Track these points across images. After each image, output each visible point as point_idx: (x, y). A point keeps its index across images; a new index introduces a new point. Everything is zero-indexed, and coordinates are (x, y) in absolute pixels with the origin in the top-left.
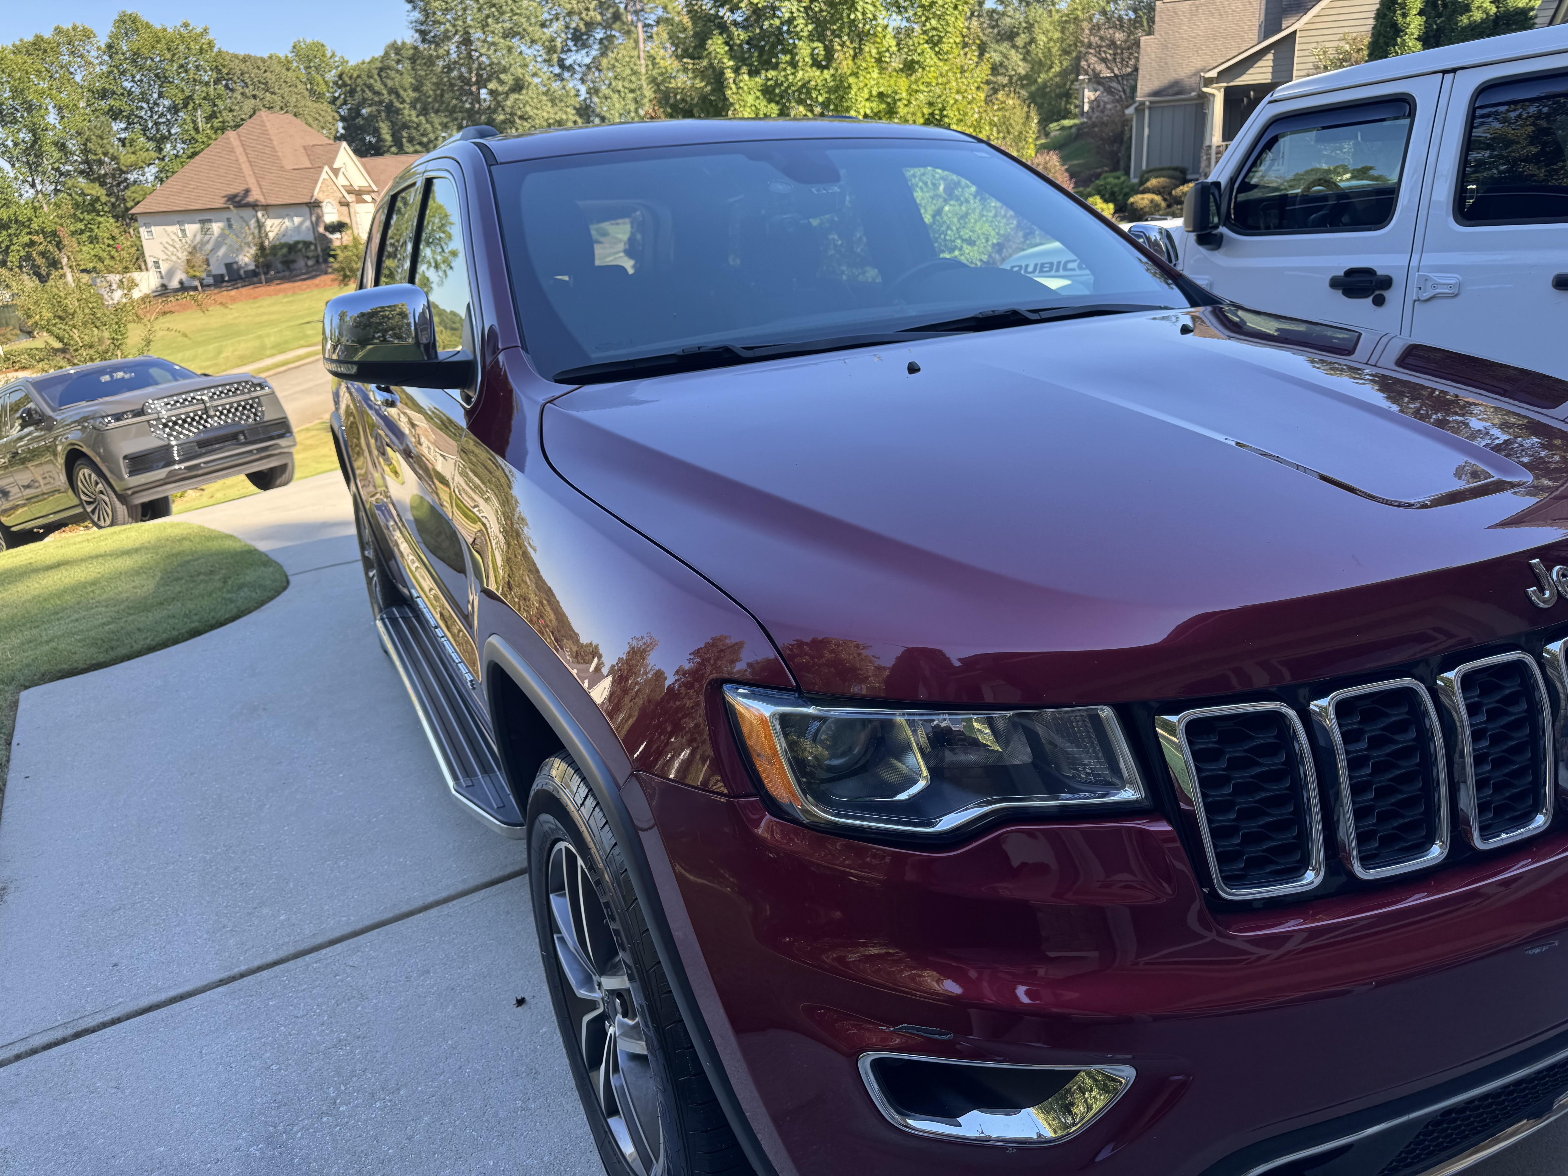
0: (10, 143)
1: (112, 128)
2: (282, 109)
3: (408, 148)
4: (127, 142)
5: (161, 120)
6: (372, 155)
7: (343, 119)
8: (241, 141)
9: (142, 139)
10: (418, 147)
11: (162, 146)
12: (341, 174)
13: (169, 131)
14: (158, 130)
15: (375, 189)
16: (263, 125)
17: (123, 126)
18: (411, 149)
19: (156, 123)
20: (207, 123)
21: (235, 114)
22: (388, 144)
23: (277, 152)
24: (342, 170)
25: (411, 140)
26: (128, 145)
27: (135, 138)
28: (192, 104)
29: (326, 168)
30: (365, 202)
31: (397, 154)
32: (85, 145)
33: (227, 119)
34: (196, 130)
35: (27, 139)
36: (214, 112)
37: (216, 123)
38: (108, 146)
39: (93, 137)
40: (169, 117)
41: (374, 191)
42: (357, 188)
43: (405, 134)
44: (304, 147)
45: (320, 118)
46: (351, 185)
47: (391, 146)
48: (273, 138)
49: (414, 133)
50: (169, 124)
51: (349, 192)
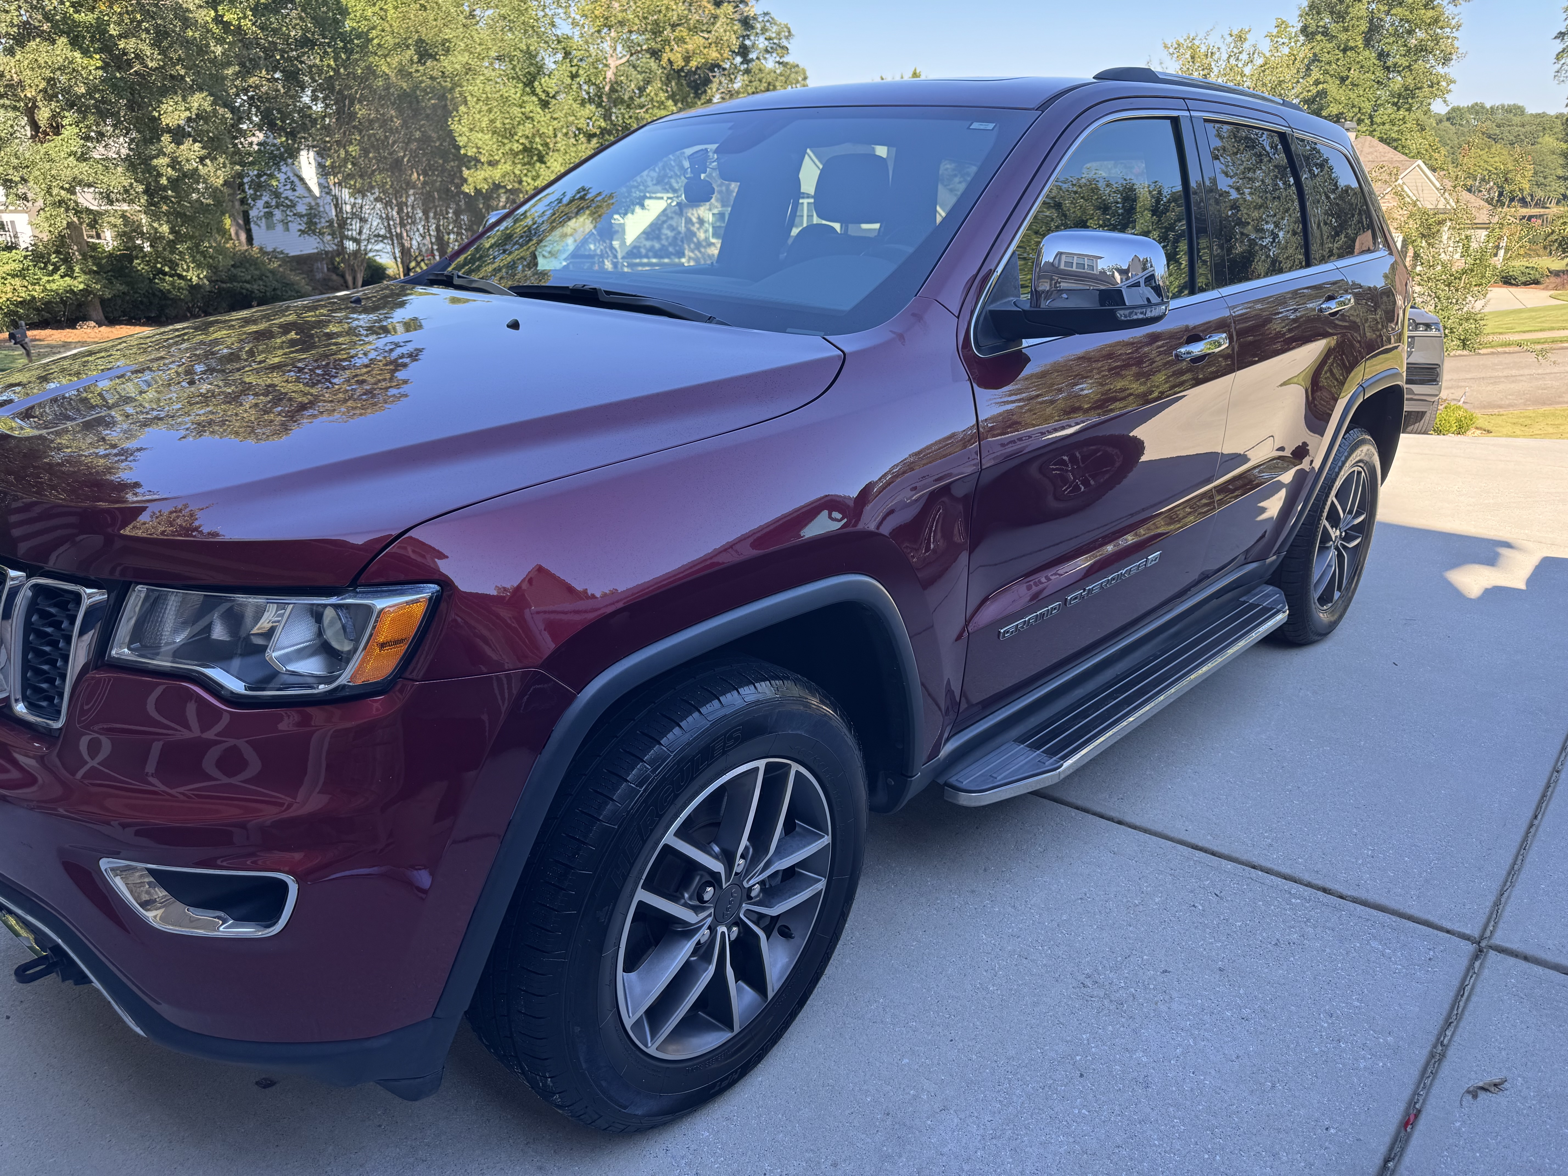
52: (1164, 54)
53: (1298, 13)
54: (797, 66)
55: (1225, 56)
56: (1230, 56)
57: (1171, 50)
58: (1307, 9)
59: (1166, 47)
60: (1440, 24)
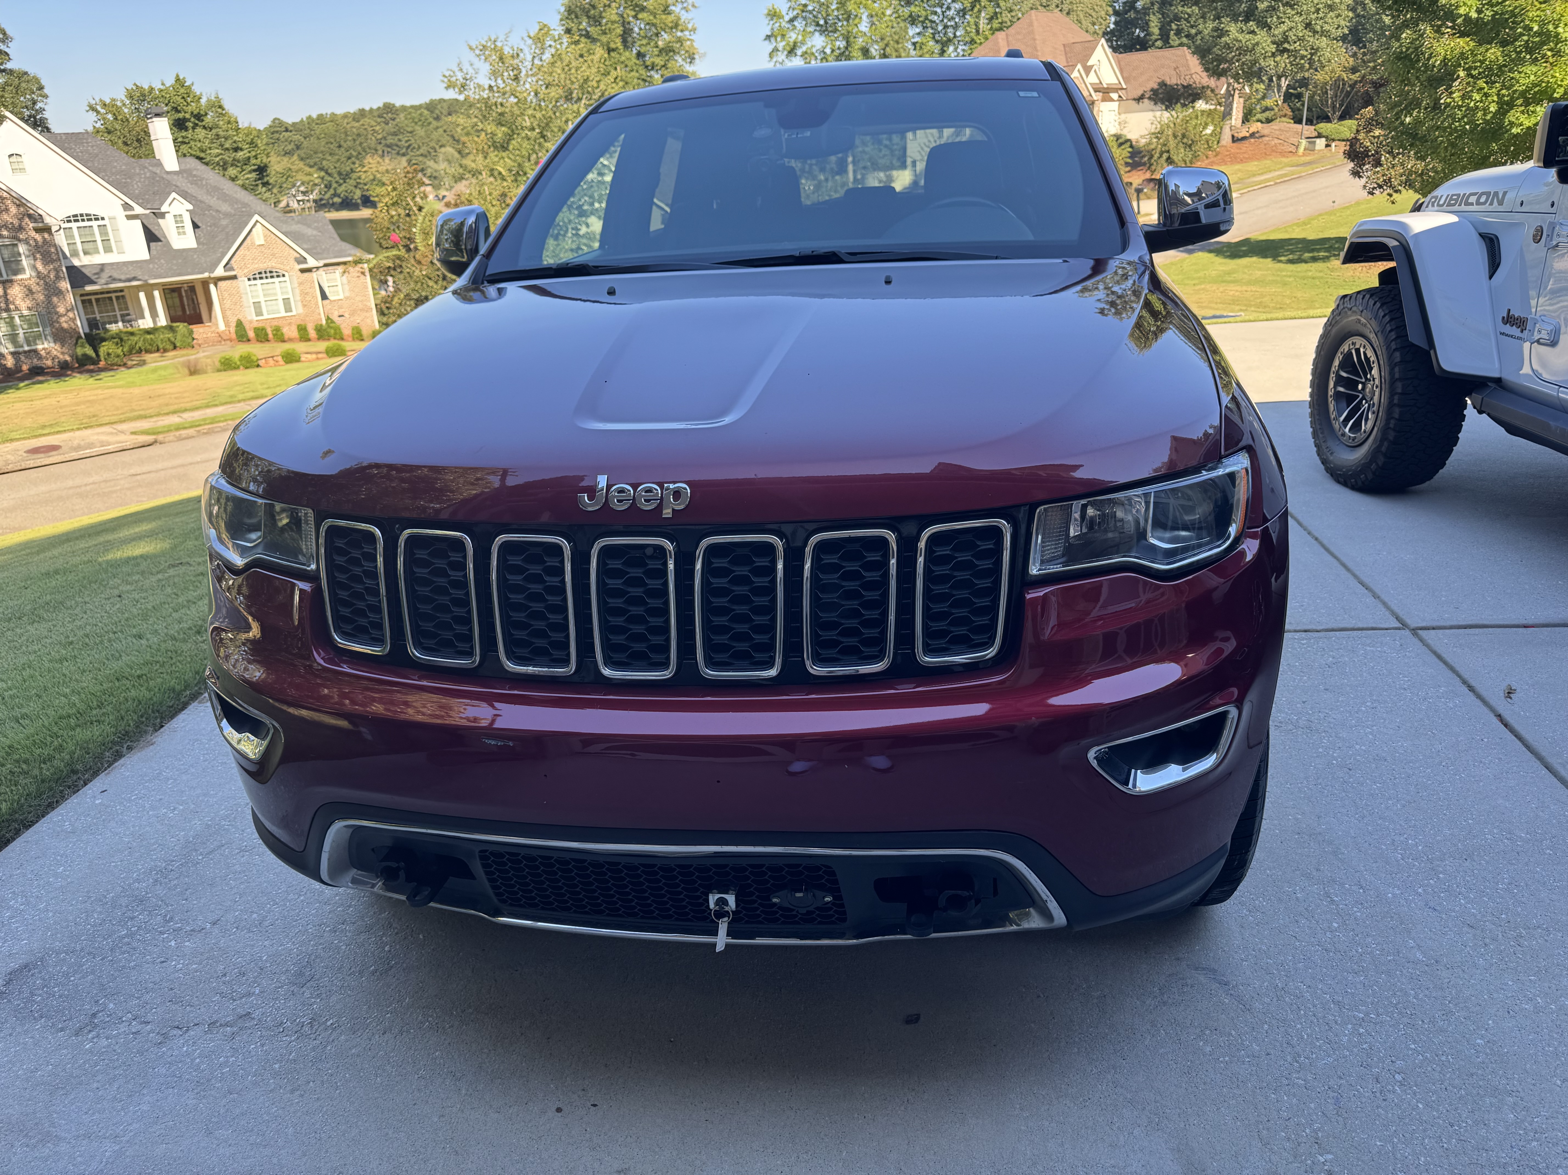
0: (828, 51)
1: (907, 33)
2: (1057, 6)
3: (1174, 40)
4: (918, 45)
5: (949, 24)
6: (1137, 50)
7: (1116, 13)
8: (1008, 42)
9: (932, 43)
10: (1185, 40)
11: (945, 49)
12: (1092, 73)
13: (955, 34)
14: (945, 34)
15: (1124, 87)
16: (1031, 24)
17: (918, 30)
18: (1177, 42)
19: (946, 27)
20: (988, 24)
21: (1013, 14)
22: (1154, 37)
23: (1037, 51)
24: (1095, 67)
25: (1178, 33)
26: (918, 48)
27: (925, 41)
28: (978, 6)
29: (1079, 66)
30: (1112, 100)
31: (1161, 48)
32: (884, 49)
33: (1005, 19)
34: (978, 32)
35: (842, 46)
36: (996, 13)
37: (995, 24)
38: (902, 50)
39: (891, 42)
40: (957, 20)
41: (1123, 89)
42: (1105, 86)
43: (1174, 27)
44: (1064, 45)
45: (1094, 14)
46: (1101, 83)
47: (1156, 40)
48: (1037, 37)
49: (1184, 24)
50: (956, 27)
51: (1096, 91)
52: (471, 56)
53: (559, 17)
54: (26, 73)
55: (529, 58)
56: (534, 57)
57: (478, 52)
58: (566, 13)
59: (471, 48)
60: (680, 28)
